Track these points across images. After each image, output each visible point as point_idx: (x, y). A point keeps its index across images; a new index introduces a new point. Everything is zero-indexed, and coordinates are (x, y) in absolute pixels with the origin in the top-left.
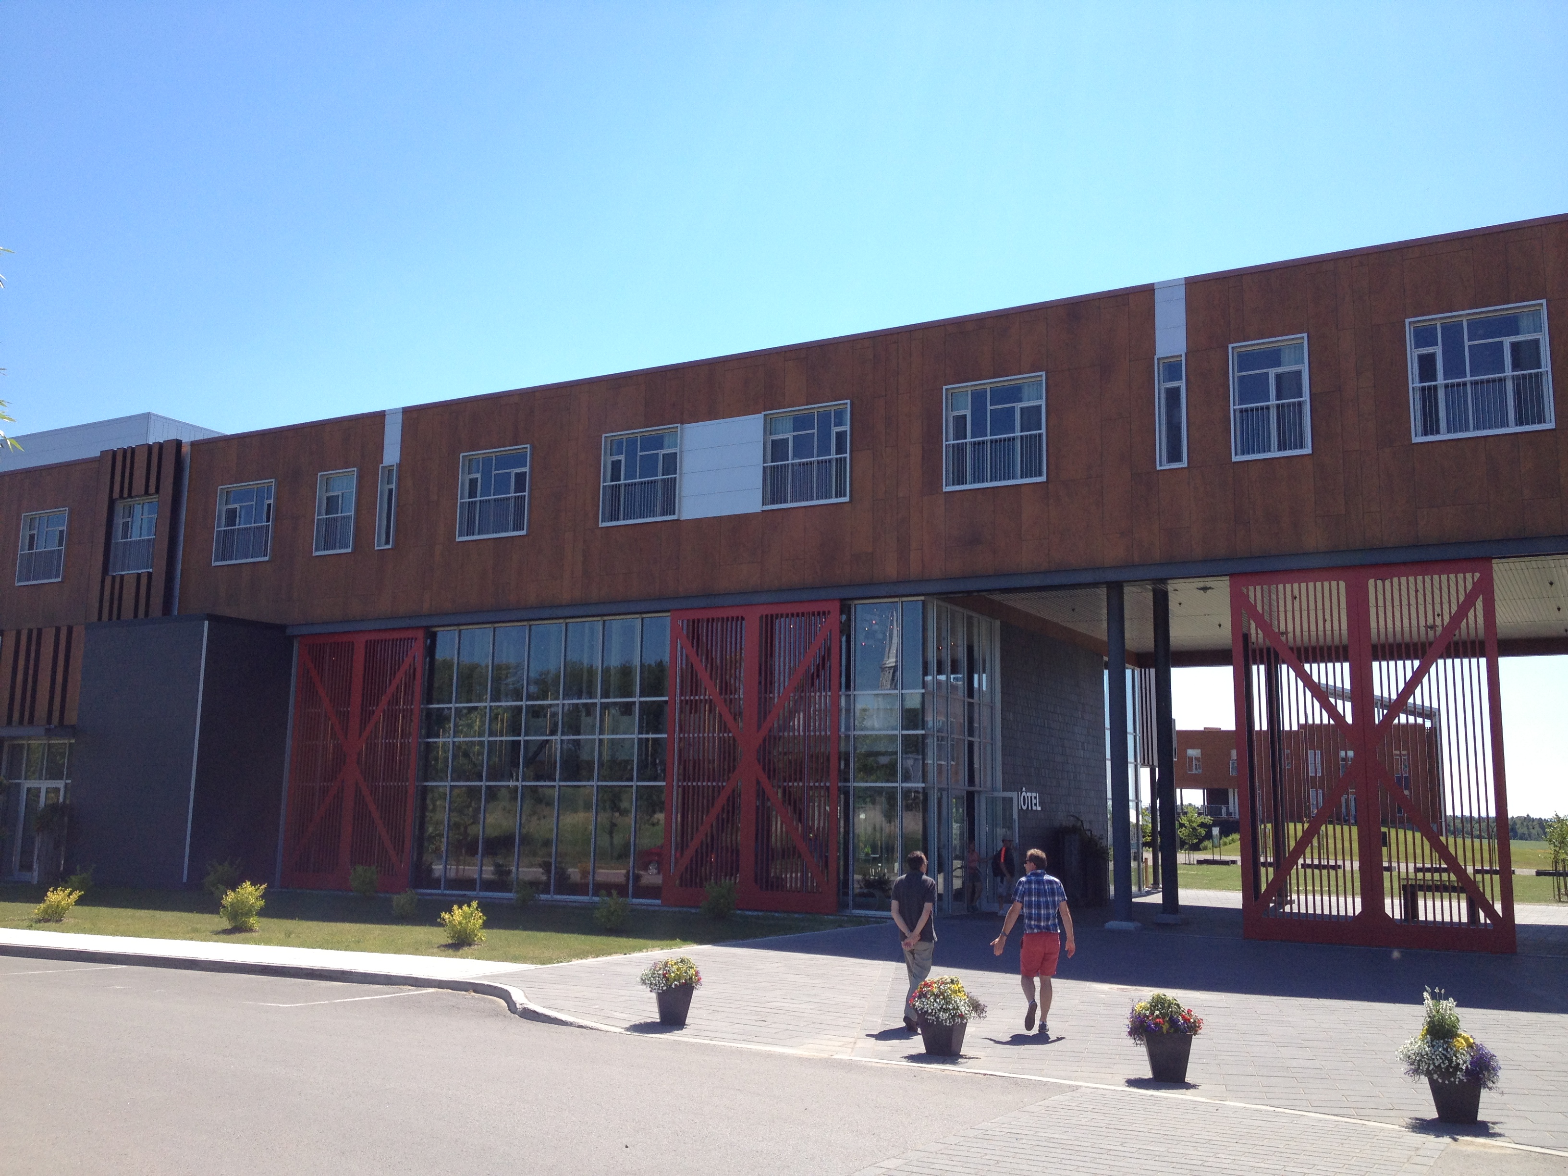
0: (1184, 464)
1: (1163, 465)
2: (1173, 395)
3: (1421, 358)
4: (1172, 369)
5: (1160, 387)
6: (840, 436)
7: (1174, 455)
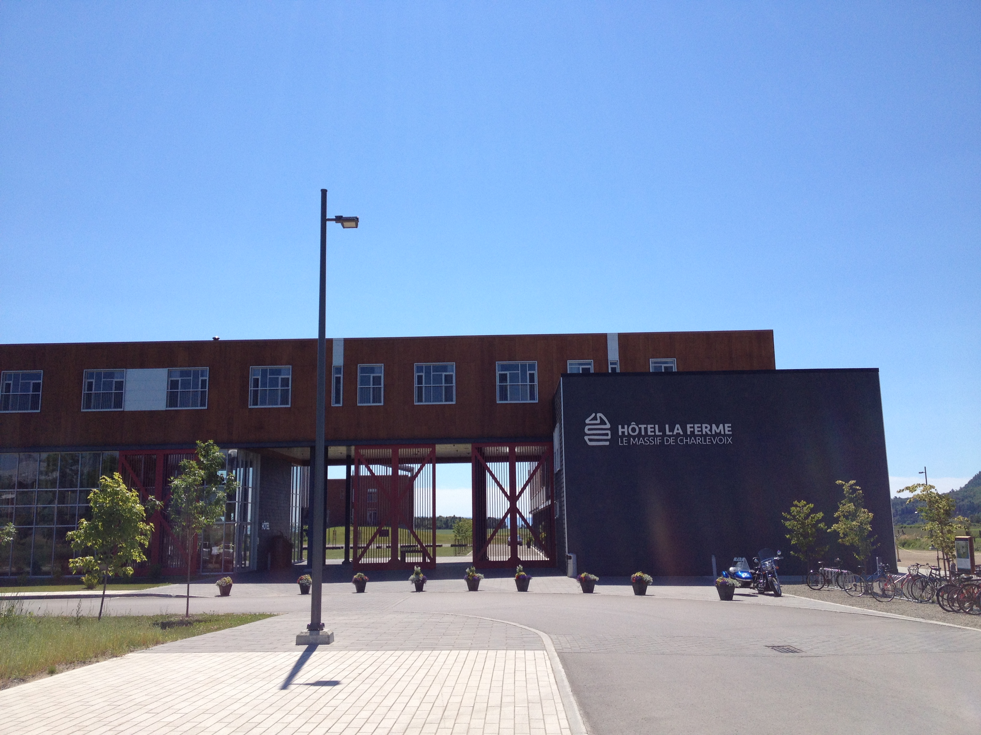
0: (341, 405)
1: (334, 405)
2: (338, 379)
3: (418, 376)
4: (338, 370)
5: (334, 376)
6: (204, 382)
7: (338, 401)
